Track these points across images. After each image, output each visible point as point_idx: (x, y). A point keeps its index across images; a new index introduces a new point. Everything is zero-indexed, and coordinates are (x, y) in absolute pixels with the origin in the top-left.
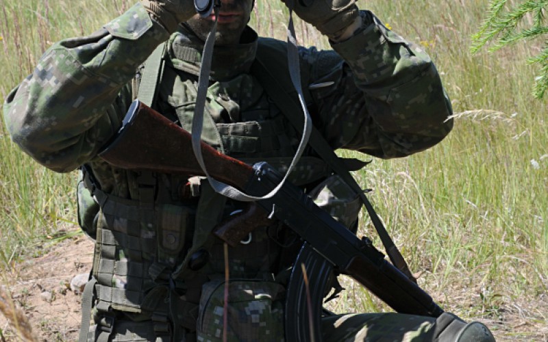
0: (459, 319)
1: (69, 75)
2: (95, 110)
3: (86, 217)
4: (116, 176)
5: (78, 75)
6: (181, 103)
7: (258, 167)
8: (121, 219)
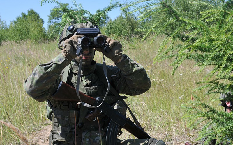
0: (156, 139)
1: (42, 74)
2: (49, 84)
3: (49, 115)
4: (57, 103)
5: (44, 74)
6: (75, 82)
7: (97, 99)
8: (59, 115)
